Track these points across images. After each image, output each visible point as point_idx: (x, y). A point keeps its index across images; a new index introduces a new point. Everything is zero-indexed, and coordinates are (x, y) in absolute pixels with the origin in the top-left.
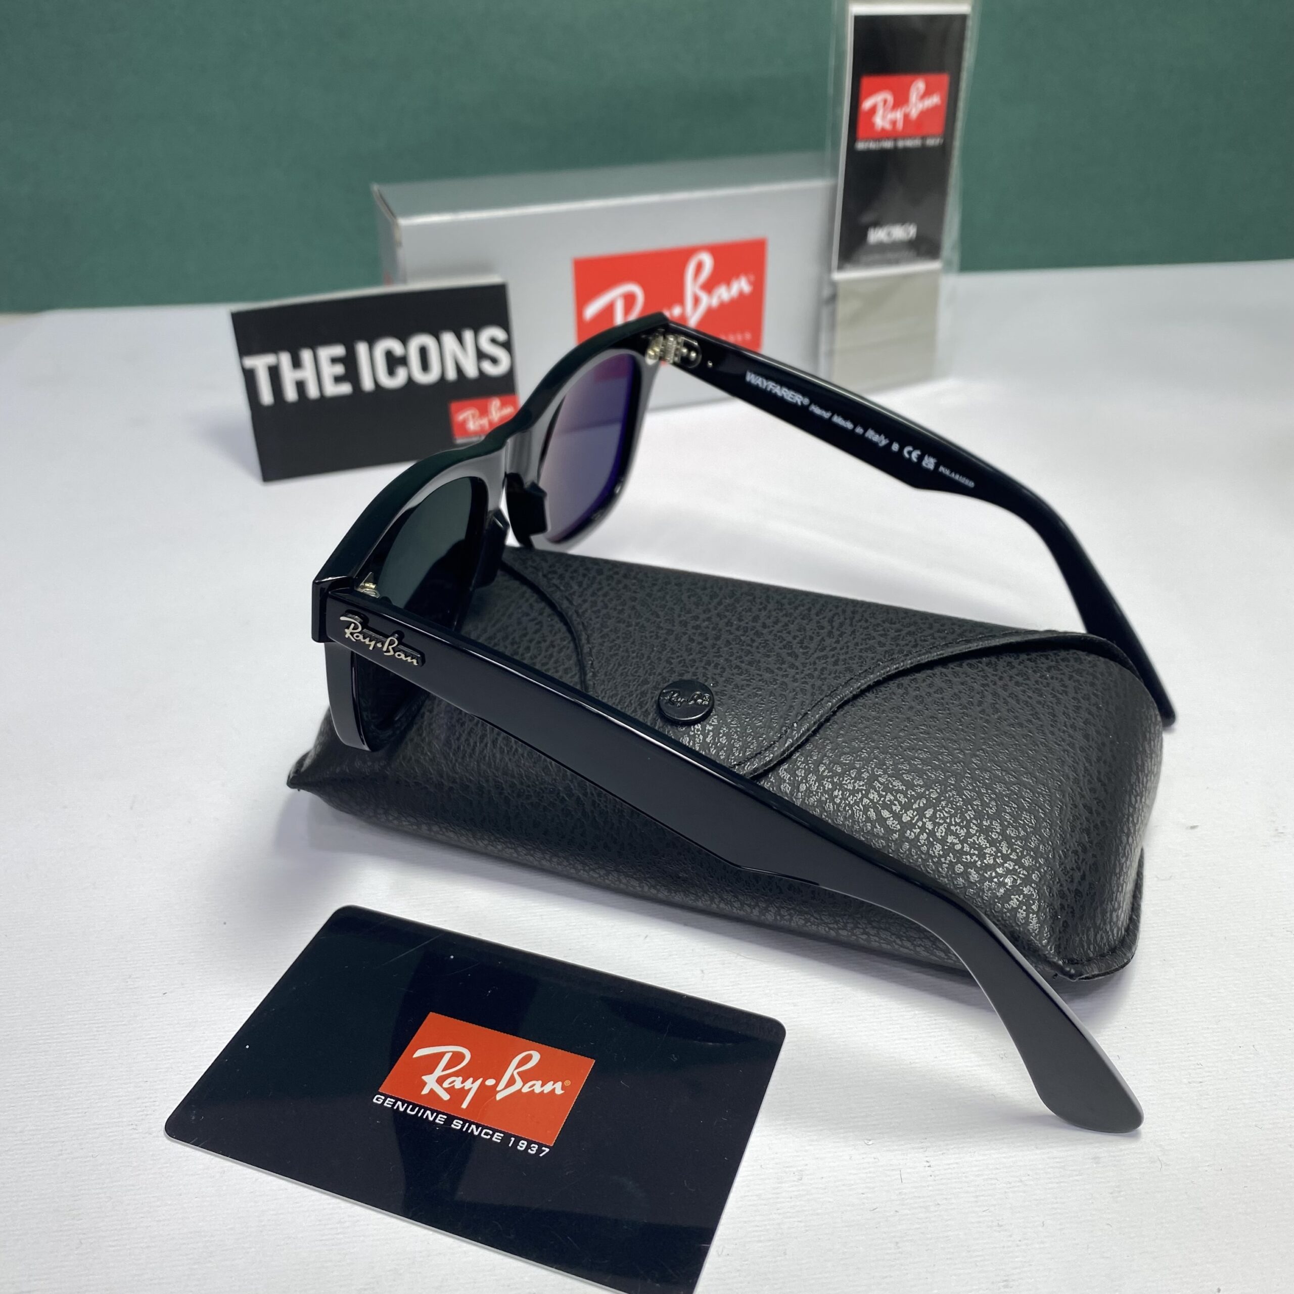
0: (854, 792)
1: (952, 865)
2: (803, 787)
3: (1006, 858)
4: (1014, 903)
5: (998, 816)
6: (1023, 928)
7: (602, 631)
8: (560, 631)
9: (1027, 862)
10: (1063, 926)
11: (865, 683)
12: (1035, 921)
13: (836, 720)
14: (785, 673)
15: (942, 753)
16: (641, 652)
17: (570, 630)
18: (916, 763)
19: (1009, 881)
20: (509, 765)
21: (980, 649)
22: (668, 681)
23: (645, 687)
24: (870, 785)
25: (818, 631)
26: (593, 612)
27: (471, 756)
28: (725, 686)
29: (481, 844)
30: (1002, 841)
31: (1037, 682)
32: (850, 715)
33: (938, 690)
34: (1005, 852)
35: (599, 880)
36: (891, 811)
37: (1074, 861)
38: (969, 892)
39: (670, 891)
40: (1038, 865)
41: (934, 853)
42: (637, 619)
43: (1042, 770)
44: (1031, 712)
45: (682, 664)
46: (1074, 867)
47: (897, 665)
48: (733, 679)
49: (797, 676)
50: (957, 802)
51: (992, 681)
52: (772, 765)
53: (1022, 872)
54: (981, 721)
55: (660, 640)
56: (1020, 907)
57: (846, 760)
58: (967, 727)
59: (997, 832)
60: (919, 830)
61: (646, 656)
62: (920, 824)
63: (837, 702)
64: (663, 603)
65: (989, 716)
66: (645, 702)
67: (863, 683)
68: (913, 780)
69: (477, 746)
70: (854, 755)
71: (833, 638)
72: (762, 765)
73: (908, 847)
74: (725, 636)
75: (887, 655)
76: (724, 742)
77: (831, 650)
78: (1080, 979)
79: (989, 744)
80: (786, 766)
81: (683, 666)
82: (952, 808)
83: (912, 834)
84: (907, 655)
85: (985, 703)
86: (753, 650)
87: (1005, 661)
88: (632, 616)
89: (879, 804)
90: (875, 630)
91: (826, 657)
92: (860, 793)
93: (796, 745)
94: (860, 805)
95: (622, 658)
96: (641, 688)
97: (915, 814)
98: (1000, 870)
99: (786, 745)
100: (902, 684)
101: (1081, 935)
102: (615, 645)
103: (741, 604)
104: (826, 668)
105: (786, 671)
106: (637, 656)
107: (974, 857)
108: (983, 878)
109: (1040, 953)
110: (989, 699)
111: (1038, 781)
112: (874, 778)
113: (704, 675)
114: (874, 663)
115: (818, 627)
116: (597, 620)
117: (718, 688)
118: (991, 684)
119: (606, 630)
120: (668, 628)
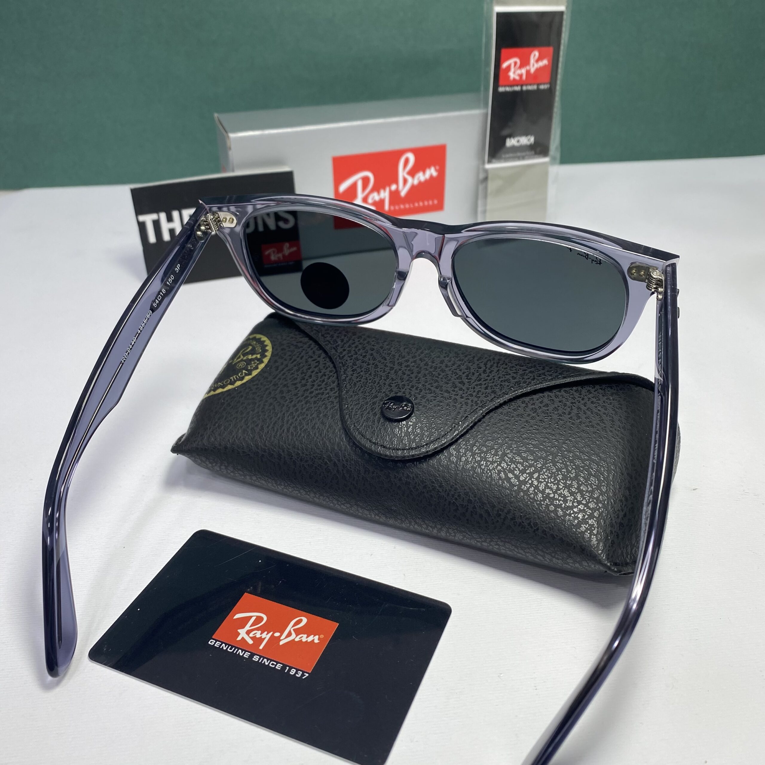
0: (492, 463)
1: (547, 506)
2: (463, 459)
3: (579, 503)
4: (583, 528)
5: (576, 478)
6: (588, 544)
7: (353, 367)
8: (329, 367)
9: (591, 505)
10: (611, 543)
11: (503, 400)
12: (595, 539)
13: (484, 421)
14: (457, 393)
15: (546, 441)
16: (374, 379)
17: (335, 367)
18: (530, 446)
19: (580, 516)
20: (296, 443)
21: (572, 382)
22: (389, 396)
23: (375, 400)
24: (502, 459)
25: (477, 369)
26: (348, 356)
27: (275, 437)
28: (421, 400)
29: (280, 488)
30: (577, 493)
31: (604, 402)
32: (493, 418)
33: (545, 405)
34: (579, 499)
35: (347, 510)
36: (514, 474)
37: (619, 506)
38: (557, 521)
39: (386, 517)
40: (598, 507)
41: (537, 499)
42: (374, 361)
43: (604, 452)
44: (599, 419)
45: (397, 387)
46: (620, 509)
47: (522, 390)
48: (426, 396)
49: (464, 395)
50: (552, 470)
51: (577, 401)
52: (446, 445)
53: (588, 511)
54: (569, 424)
55: (386, 373)
56: (586, 531)
57: (489, 444)
58: (561, 427)
59: (575, 488)
60: (529, 485)
61: (377, 382)
62: (530, 482)
63: (485, 410)
64: (389, 352)
65: (575, 421)
66: (374, 408)
67: (501, 400)
68: (527, 456)
69: (278, 431)
70: (494, 441)
71: (486, 374)
72: (440, 445)
73: (522, 495)
74: (423, 372)
75: (517, 384)
76: (419, 432)
77: (484, 381)
78: (620, 574)
79: (574, 437)
80: (454, 447)
81: (397, 388)
82: (549, 473)
83: (525, 487)
84: (528, 384)
85: (573, 413)
86: (438, 380)
87: (586, 389)
88: (371, 359)
89: (507, 470)
90: (511, 370)
91: (481, 384)
92: (496, 463)
93: (460, 435)
94: (496, 470)
95: (363, 383)
96: (373, 400)
97: (527, 476)
98: (575, 510)
99: (454, 435)
100: (525, 401)
101: (622, 549)
102: (359, 376)
103: (434, 353)
104: (480, 391)
105: (457, 392)
106: (372, 382)
107: (561, 502)
108: (565, 514)
109: (597, 558)
110: (575, 411)
111: (601, 459)
112: (505, 454)
113: (410, 393)
114: (509, 388)
115: (477, 367)
116: (350, 361)
117: (416, 401)
118: (577, 403)
119: (355, 367)
120: (391, 366)
